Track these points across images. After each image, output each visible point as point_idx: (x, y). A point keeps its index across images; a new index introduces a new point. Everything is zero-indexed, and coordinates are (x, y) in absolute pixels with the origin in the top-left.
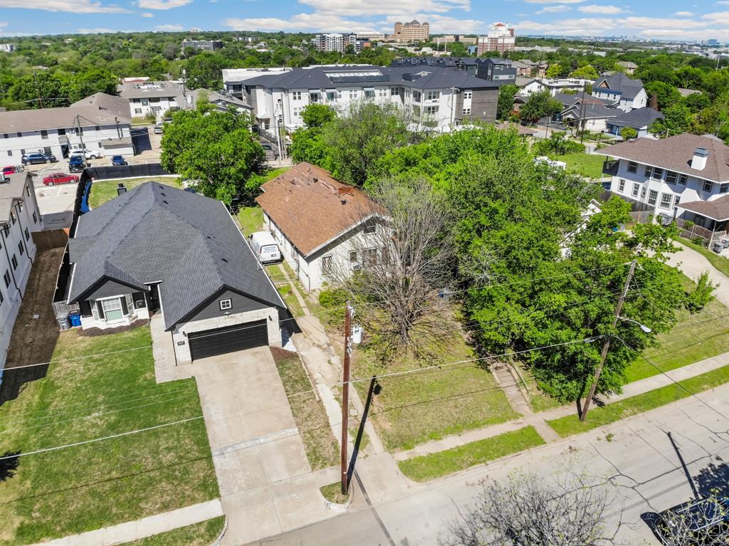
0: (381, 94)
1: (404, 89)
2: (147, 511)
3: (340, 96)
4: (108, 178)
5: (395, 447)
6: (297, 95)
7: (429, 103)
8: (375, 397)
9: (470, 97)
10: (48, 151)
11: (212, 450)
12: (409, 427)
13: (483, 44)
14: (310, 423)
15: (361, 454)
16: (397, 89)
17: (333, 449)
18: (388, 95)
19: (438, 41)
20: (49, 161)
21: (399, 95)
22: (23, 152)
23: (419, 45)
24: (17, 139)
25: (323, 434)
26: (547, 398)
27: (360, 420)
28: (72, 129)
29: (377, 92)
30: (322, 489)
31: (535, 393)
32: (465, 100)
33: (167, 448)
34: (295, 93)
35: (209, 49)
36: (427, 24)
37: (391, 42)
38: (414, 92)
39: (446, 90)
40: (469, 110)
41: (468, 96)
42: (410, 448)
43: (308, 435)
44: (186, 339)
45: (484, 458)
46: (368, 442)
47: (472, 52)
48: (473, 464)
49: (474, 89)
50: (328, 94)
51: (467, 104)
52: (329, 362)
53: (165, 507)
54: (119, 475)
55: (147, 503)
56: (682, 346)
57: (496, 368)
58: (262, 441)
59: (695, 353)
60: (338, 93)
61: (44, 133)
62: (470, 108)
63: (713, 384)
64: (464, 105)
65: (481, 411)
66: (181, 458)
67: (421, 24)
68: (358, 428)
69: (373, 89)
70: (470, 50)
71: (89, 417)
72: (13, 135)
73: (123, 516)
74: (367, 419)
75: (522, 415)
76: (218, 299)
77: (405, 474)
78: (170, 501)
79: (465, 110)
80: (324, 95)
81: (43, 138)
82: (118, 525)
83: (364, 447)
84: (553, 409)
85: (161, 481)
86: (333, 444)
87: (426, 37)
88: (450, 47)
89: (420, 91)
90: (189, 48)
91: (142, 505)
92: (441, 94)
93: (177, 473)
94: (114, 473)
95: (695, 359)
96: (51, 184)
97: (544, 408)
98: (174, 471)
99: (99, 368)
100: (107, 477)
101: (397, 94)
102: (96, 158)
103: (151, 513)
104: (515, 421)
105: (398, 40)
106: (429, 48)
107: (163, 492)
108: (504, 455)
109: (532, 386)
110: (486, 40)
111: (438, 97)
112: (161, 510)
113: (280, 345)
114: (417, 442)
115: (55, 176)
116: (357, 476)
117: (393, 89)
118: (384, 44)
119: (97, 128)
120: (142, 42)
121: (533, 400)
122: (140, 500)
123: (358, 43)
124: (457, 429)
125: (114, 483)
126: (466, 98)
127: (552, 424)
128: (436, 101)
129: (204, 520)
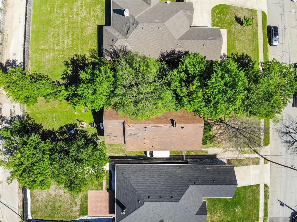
5: (260, 145)
14: (250, 163)
15: (259, 153)
30: (265, 164)
33: (249, 194)
43: (253, 163)
66: (251, 192)
68: (253, 151)
77: (267, 146)
85: (255, 196)
86: (255, 159)
129: (264, 188)
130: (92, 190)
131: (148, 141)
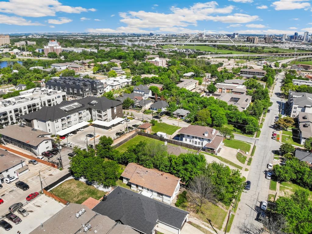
0: (83, 112)
1: (91, 109)
3: (71, 117)
8: (211, 222)
13: (47, 49)
34: (56, 121)
38: (97, 110)
49: (116, 106)
70: (39, 51)
80: (66, 118)
89: (101, 110)
92: (107, 109)
119: (14, 167)
126: (114, 109)
130: (92, 198)
131: (144, 180)
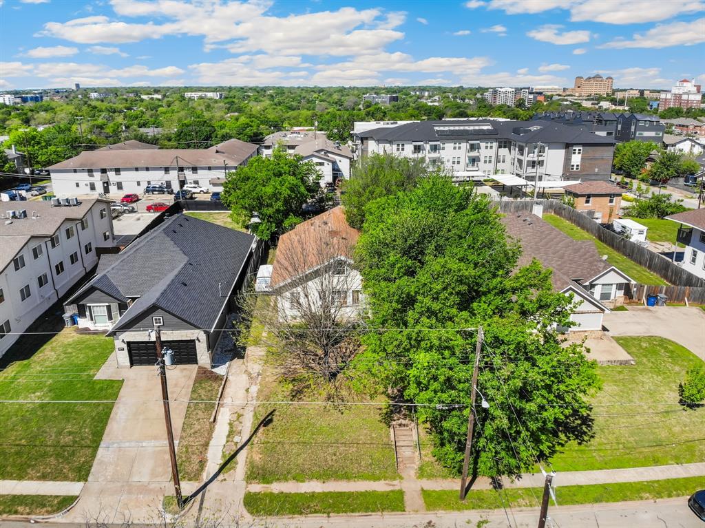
0: (487, 147)
1: (511, 142)
2: (30, 476)
3: (443, 149)
4: (197, 210)
5: (256, 478)
6: (401, 147)
7: (534, 157)
8: (262, 429)
9: (579, 153)
10: (169, 184)
11: (102, 443)
12: (277, 463)
13: (666, 99)
14: (191, 439)
15: (221, 477)
16: (505, 143)
17: (198, 466)
18: (494, 147)
19: (619, 96)
20: (166, 193)
21: (507, 149)
22: (149, 183)
23: (599, 99)
24: (145, 172)
25: (197, 451)
26: (438, 467)
27: (239, 447)
28: (189, 168)
29: (483, 145)
31: (429, 458)
32: (573, 155)
33: (70, 432)
34: (398, 145)
35: (385, 102)
36: (611, 78)
37: (569, 96)
38: (519, 146)
39: (553, 144)
40: (577, 166)
41: (577, 152)
42: (268, 483)
43: (184, 449)
44: (125, 346)
45: (330, 510)
46: (234, 468)
47: (654, 107)
48: (316, 512)
49: (584, 145)
50: (431, 146)
51: (576, 159)
52: (247, 390)
53: (43, 477)
54: (25, 443)
55: (32, 470)
56: (647, 445)
57: (400, 425)
58: (144, 444)
59: (660, 455)
60: (442, 145)
61: (167, 170)
62: (579, 164)
63: (659, 494)
64: (572, 160)
65: (359, 464)
66: (75, 442)
67: (604, 78)
68: (232, 453)
69: (478, 142)
70: (651, 106)
71: (33, 395)
72: (142, 169)
73: (12, 475)
74: (246, 447)
75: (401, 478)
76: (152, 315)
77: (245, 505)
78: (49, 473)
79: (573, 166)
80: (428, 147)
81: (166, 173)
82: (6, 481)
83: (227, 472)
84: (439, 480)
85: (51, 456)
86: (201, 461)
87: (610, 92)
88: (630, 101)
89: (524, 145)
90: (367, 102)
91: (29, 470)
92: (547, 148)
93: (66, 453)
94: (23, 441)
95: (656, 462)
96: (152, 211)
97: (431, 476)
98: (64, 451)
99: (65, 360)
100: (17, 442)
101: (505, 147)
102: (205, 193)
103: (32, 479)
104: (391, 483)
105: (577, 94)
106: (608, 103)
107: (49, 465)
108: (353, 511)
109: (428, 451)
110: (669, 96)
111: (544, 152)
112: (39, 478)
113: (209, 367)
114: (278, 479)
115: (155, 205)
116: (203, 496)
117: (500, 142)
118: (560, 97)
119: (210, 168)
120: (330, 95)
121: (422, 466)
122: (29, 466)
123: (531, 96)
124: (324, 476)
125: (19, 448)
126: (574, 153)
127: (425, 493)
128: (542, 156)
129: (62, 494)
